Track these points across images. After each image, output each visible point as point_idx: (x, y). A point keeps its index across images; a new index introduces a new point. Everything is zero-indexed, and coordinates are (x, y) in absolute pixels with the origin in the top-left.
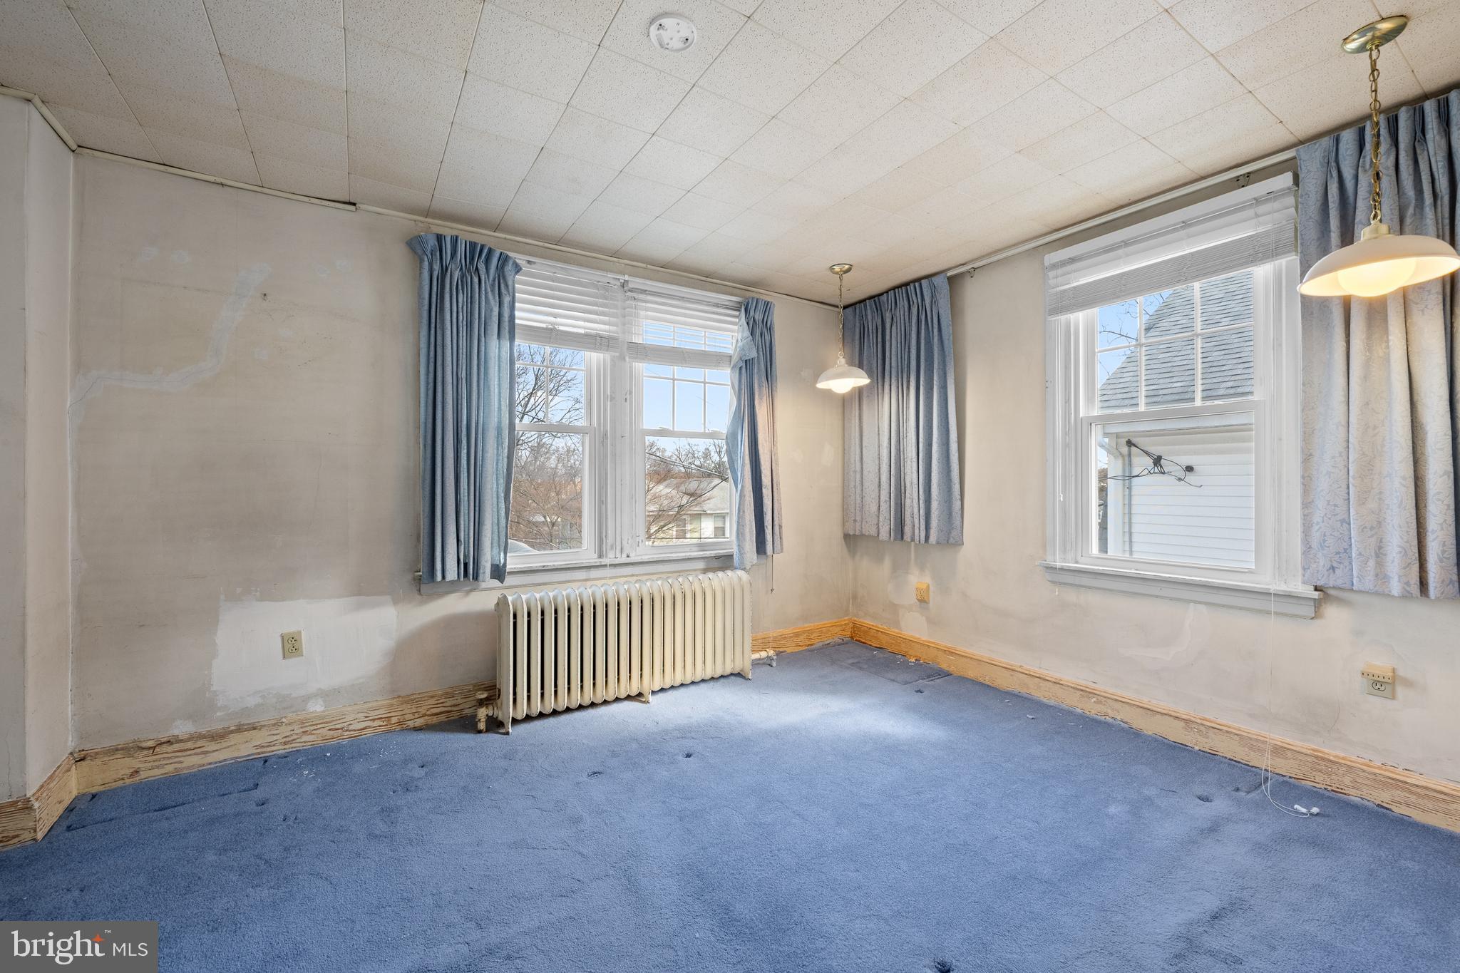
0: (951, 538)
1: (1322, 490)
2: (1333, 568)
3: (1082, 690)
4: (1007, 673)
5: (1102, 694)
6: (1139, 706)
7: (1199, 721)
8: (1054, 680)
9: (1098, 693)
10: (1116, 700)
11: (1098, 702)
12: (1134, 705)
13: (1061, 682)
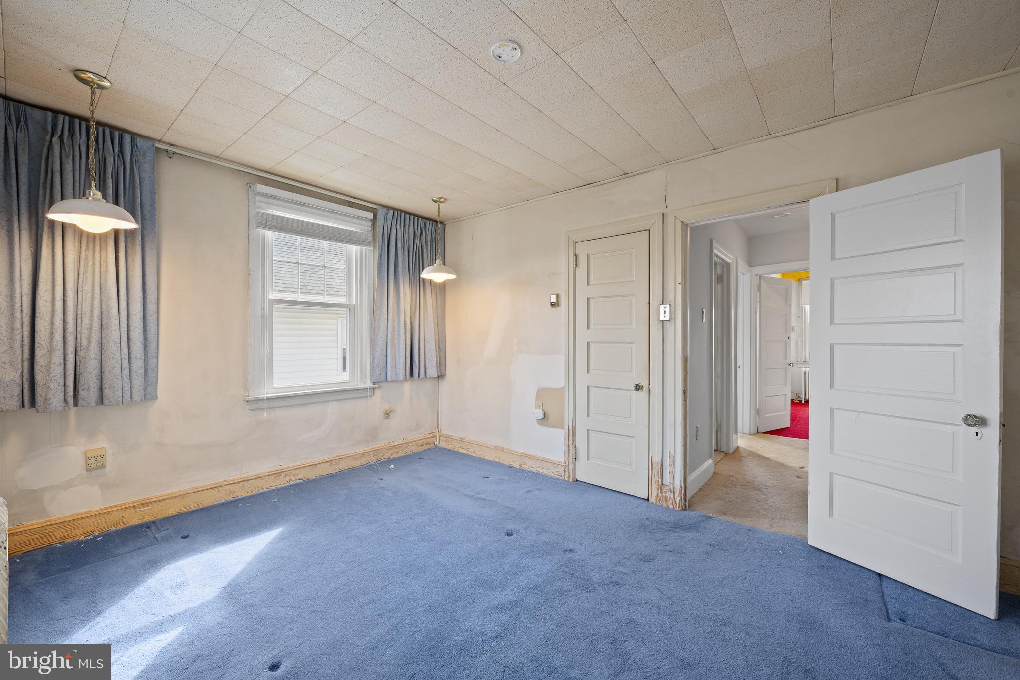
0: (150, 394)
1: (379, 344)
2: (381, 374)
3: (275, 474)
4: (214, 491)
5: (287, 470)
6: (308, 466)
7: (335, 459)
8: (254, 477)
9: (285, 470)
10: (296, 469)
11: (287, 475)
12: (306, 466)
13: (260, 476)
